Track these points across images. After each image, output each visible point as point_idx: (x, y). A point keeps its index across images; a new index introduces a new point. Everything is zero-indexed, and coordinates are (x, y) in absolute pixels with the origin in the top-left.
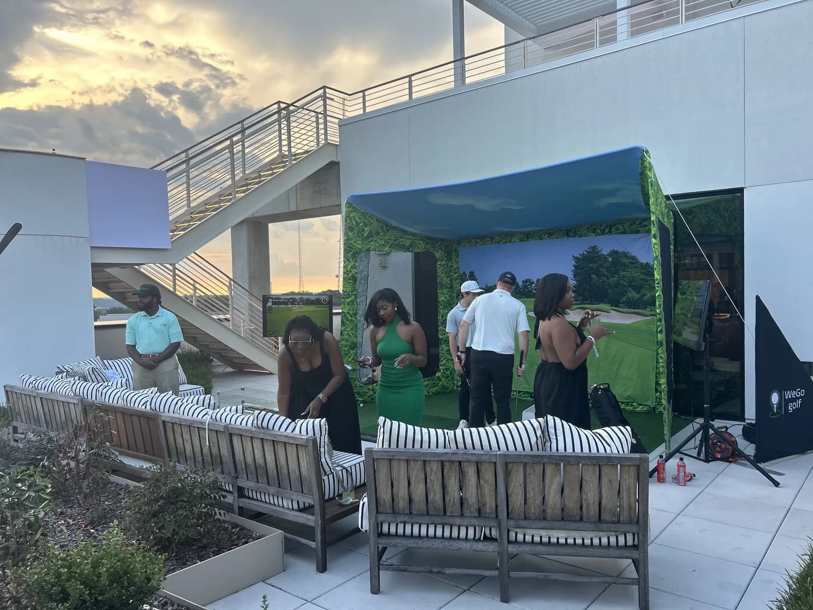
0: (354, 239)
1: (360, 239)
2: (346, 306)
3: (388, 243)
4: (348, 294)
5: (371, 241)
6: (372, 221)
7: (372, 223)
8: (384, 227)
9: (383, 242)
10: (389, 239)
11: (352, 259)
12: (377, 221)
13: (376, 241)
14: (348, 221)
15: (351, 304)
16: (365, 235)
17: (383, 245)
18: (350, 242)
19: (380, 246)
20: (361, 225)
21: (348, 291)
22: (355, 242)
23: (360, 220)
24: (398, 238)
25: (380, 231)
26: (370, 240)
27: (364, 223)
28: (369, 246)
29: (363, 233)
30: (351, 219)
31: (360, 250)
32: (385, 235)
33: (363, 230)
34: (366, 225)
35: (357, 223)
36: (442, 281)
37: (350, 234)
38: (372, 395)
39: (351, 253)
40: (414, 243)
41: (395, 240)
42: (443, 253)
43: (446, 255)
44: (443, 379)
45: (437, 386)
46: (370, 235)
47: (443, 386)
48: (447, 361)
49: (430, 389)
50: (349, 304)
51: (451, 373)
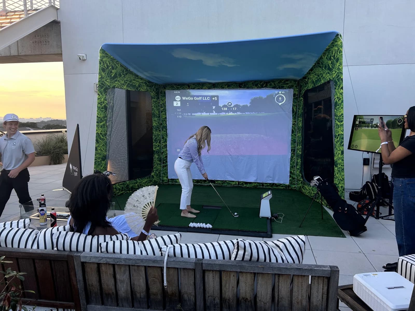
0: (105, 77)
1: (109, 78)
2: (100, 128)
3: (126, 83)
4: (101, 120)
5: (116, 81)
6: (118, 66)
7: (117, 67)
8: (125, 71)
9: (123, 82)
10: (127, 80)
11: (104, 93)
12: (121, 66)
13: (119, 81)
14: (102, 64)
15: (103, 127)
16: (112, 76)
17: (123, 84)
18: (103, 80)
19: (121, 85)
20: (111, 67)
21: (101, 117)
22: (106, 80)
23: (110, 63)
24: (132, 80)
25: (122, 74)
26: (115, 79)
27: (112, 66)
28: (115, 84)
29: (111, 74)
30: (104, 62)
31: (109, 86)
32: (124, 77)
33: (111, 72)
34: (113, 68)
35: (107, 66)
36: (154, 112)
37: (103, 74)
38: (115, 192)
39: (103, 89)
40: (140, 85)
41: (131, 81)
42: (155, 93)
43: (156, 95)
44: (155, 177)
45: (151, 181)
46: (115, 76)
47: (155, 181)
48: (157, 165)
49: (148, 184)
50: (101, 127)
51: (159, 173)
